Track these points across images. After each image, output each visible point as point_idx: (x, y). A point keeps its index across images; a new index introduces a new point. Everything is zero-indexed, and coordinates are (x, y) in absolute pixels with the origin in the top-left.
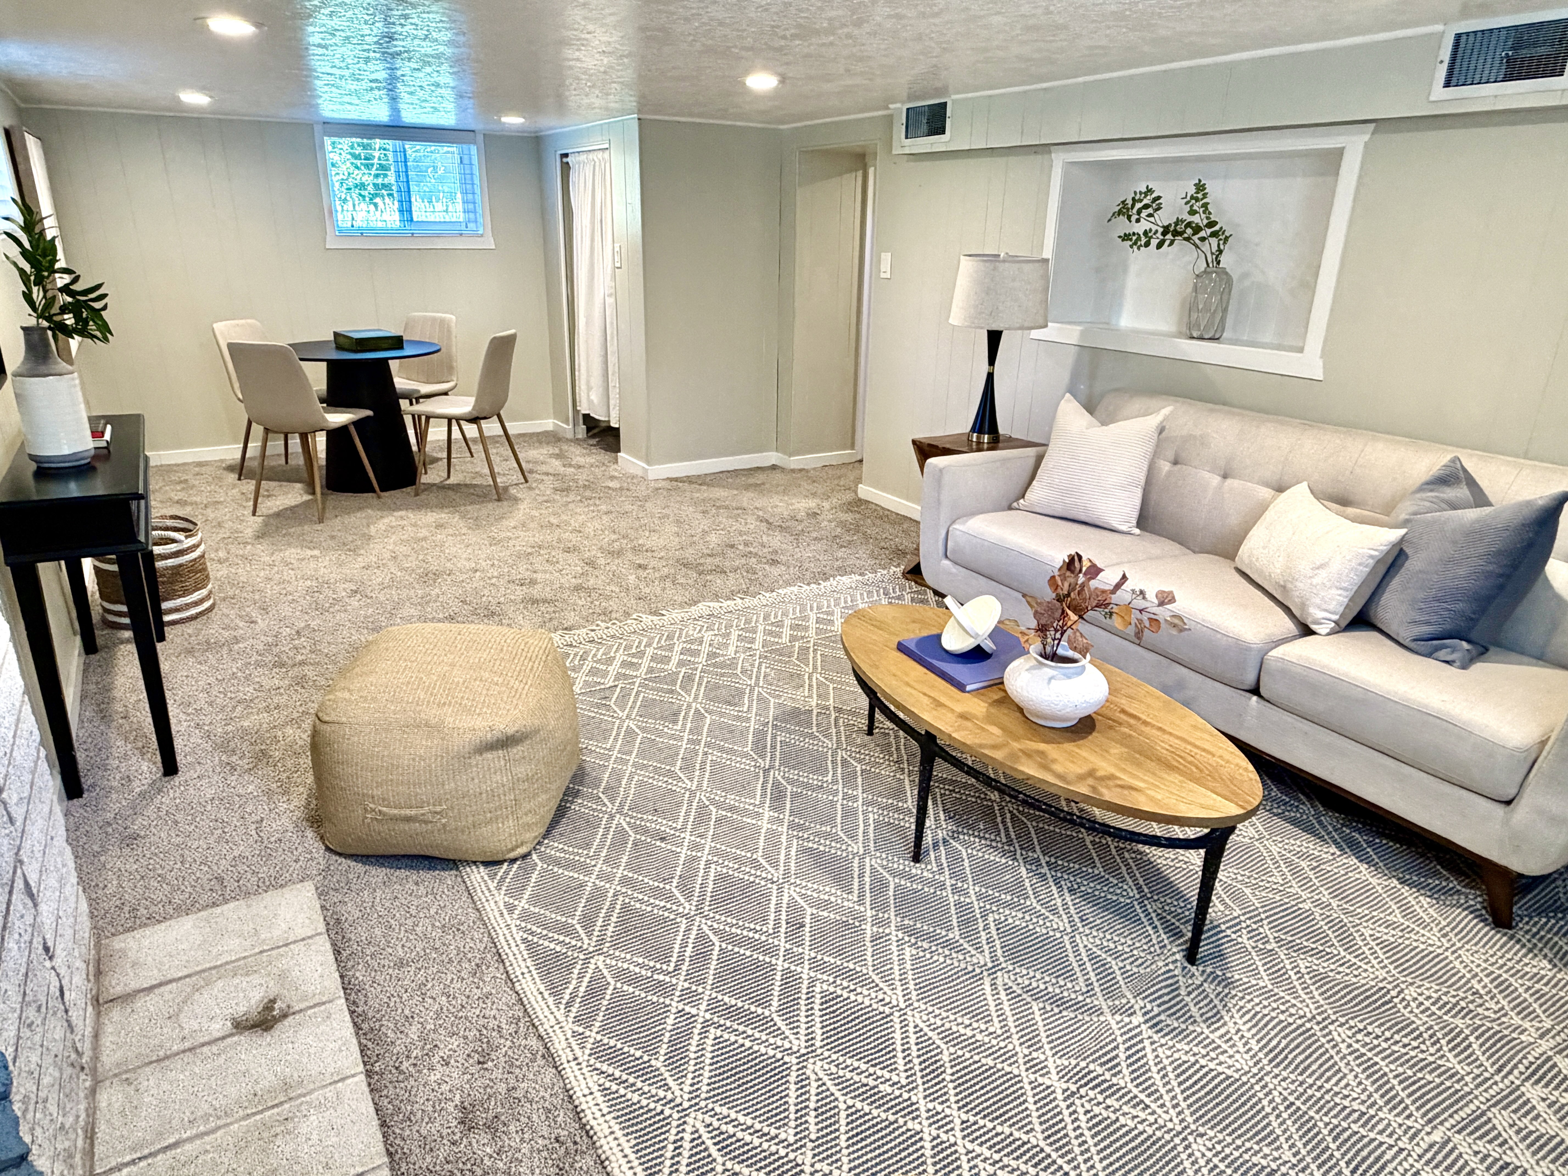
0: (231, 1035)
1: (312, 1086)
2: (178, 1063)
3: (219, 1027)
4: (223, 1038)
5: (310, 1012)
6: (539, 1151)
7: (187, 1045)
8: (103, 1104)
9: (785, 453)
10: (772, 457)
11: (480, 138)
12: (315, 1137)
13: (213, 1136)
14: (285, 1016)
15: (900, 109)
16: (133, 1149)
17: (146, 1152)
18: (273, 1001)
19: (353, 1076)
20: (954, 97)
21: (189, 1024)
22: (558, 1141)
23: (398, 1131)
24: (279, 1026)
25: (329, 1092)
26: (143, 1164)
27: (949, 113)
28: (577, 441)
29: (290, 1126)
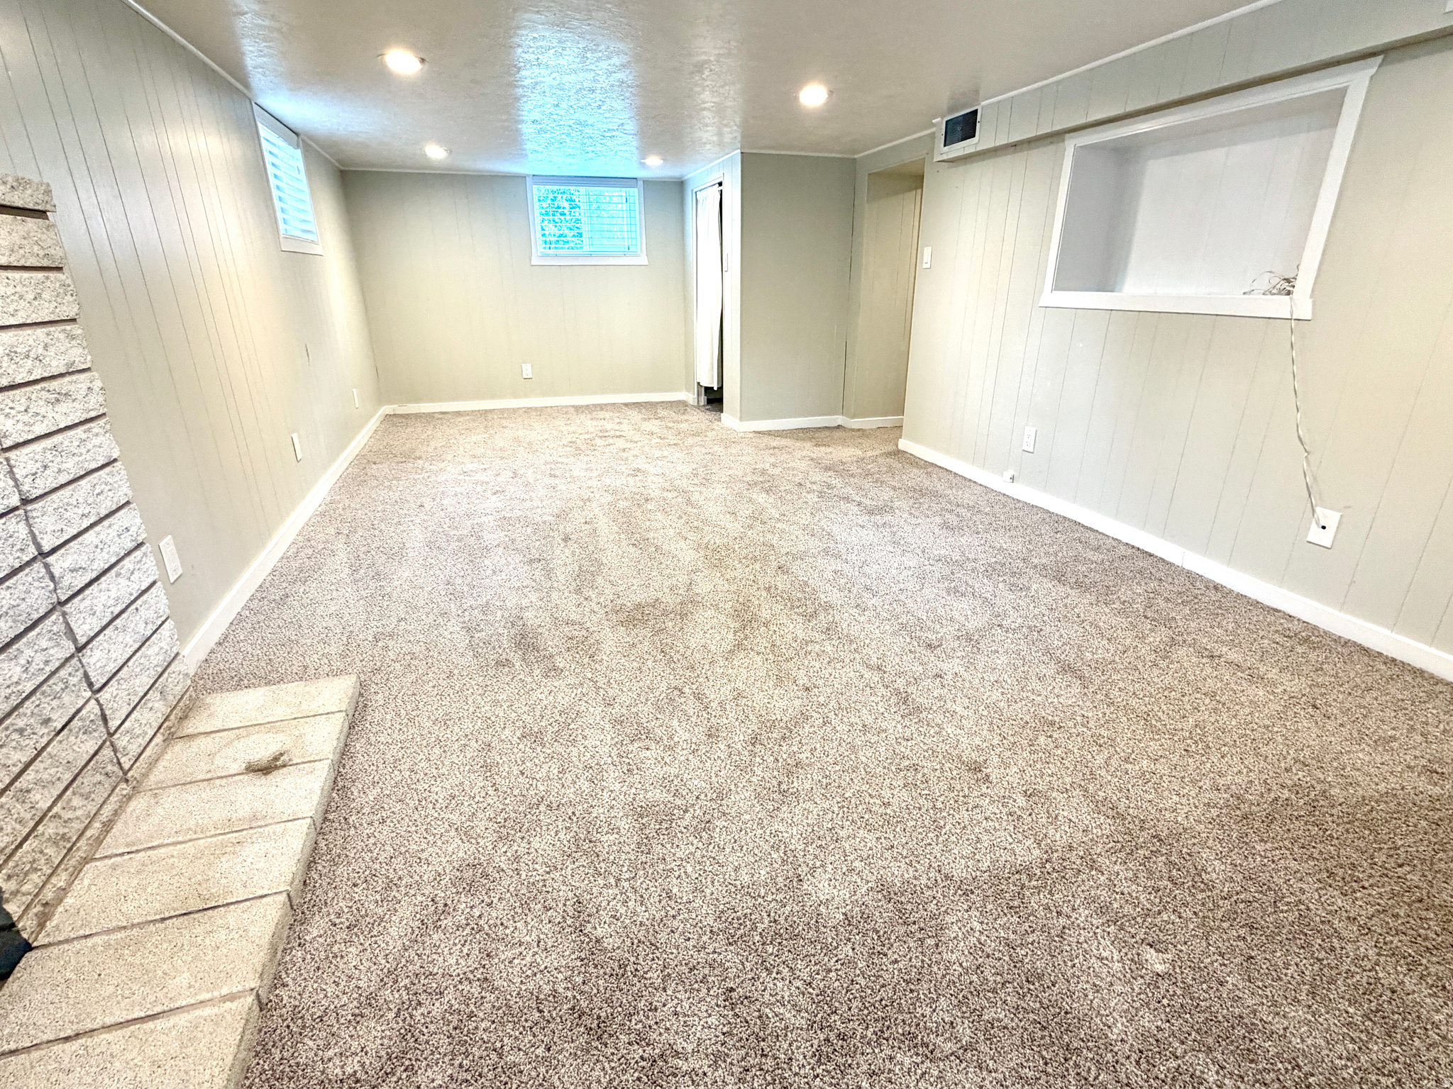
0: (242, 774)
1: (270, 821)
2: (193, 788)
3: (238, 766)
4: (235, 775)
5: (302, 766)
6: (415, 905)
7: (209, 776)
8: (129, 810)
9: (848, 416)
10: (839, 420)
11: (641, 183)
12: (249, 860)
13: (184, 845)
14: (284, 766)
15: (940, 123)
16: (128, 845)
17: (135, 848)
18: (282, 754)
19: (304, 818)
20: (983, 103)
21: (219, 761)
22: (433, 900)
23: (319, 868)
24: (275, 773)
25: (279, 828)
26: (127, 857)
27: (978, 119)
28: (698, 407)
29: (238, 848)
